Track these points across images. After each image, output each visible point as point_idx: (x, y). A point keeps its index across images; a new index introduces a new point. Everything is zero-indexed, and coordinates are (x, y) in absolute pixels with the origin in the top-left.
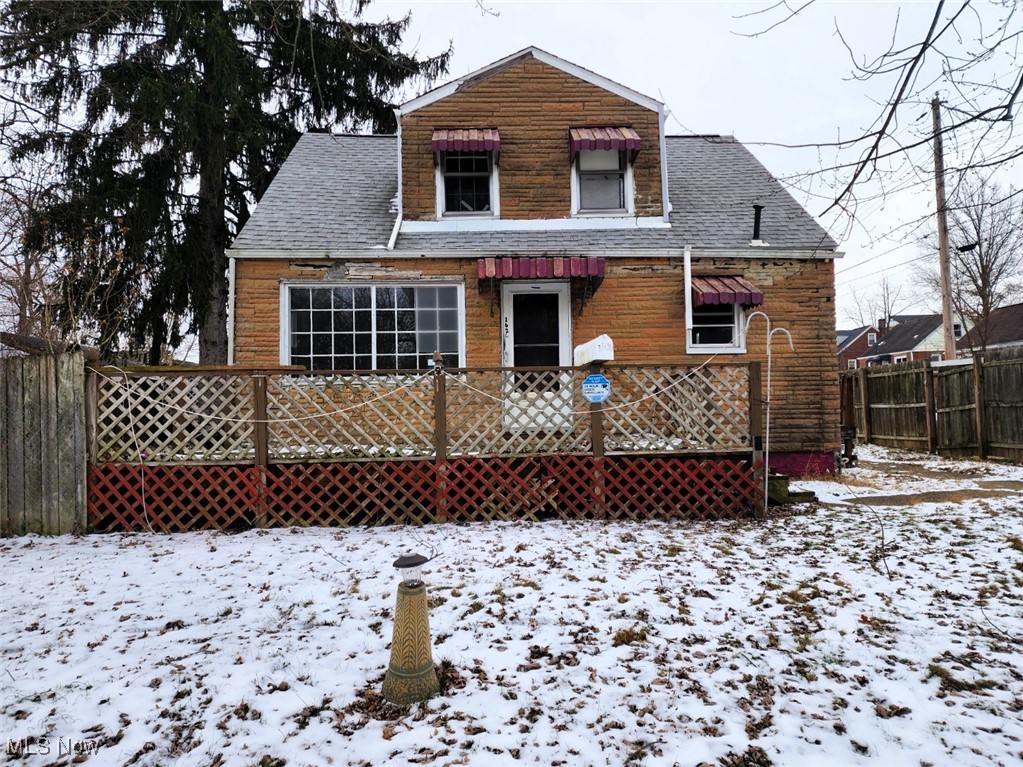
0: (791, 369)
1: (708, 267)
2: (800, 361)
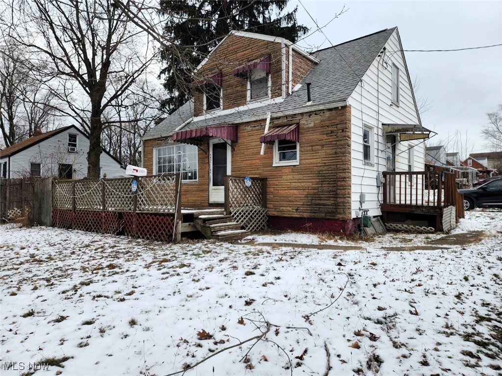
0: (321, 172)
1: (284, 121)
2: (326, 168)
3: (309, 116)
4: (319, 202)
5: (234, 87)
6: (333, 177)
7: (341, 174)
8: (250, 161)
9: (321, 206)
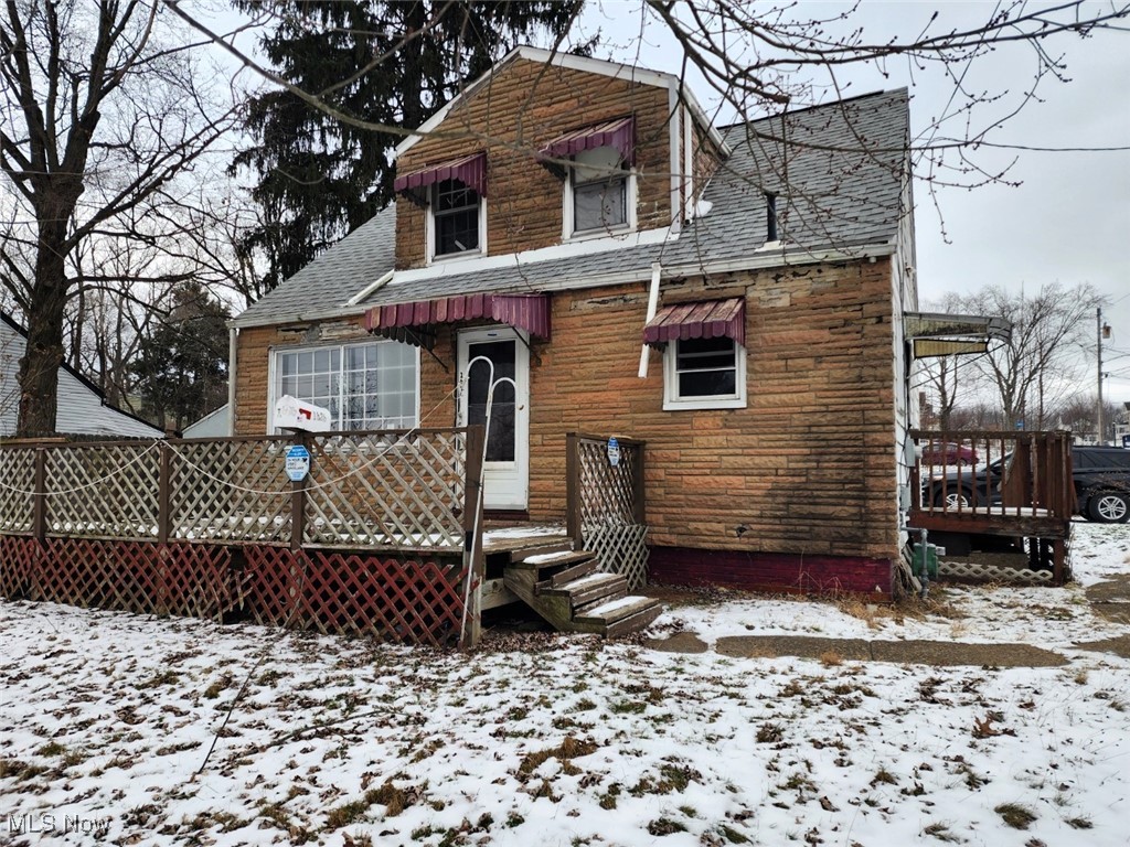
0: (814, 429)
1: (696, 289)
2: (830, 417)
3: (776, 279)
4: (812, 509)
5: (523, 196)
6: (852, 443)
7: (878, 436)
8: (590, 395)
9: (817, 522)
